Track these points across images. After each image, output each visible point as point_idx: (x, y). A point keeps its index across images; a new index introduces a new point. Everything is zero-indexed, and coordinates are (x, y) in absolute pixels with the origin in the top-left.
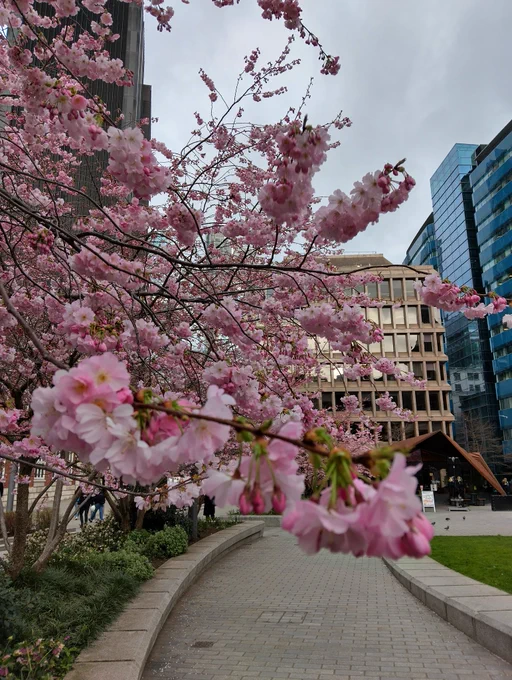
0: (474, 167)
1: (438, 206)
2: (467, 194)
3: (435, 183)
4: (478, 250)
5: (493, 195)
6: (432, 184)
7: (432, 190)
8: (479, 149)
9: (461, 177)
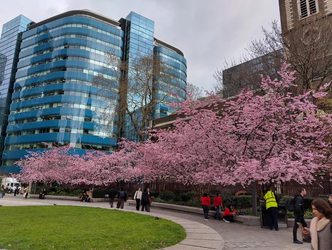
0: (27, 30)
1: (3, 40)
2: (19, 41)
3: (5, 28)
4: (16, 71)
5: (37, 45)
6: (3, 28)
7: (3, 31)
8: (32, 23)
9: (19, 32)
